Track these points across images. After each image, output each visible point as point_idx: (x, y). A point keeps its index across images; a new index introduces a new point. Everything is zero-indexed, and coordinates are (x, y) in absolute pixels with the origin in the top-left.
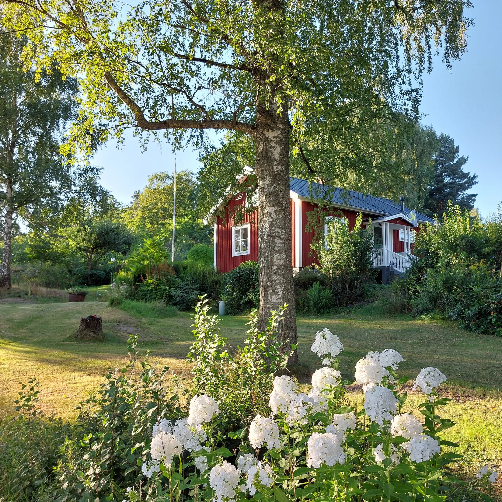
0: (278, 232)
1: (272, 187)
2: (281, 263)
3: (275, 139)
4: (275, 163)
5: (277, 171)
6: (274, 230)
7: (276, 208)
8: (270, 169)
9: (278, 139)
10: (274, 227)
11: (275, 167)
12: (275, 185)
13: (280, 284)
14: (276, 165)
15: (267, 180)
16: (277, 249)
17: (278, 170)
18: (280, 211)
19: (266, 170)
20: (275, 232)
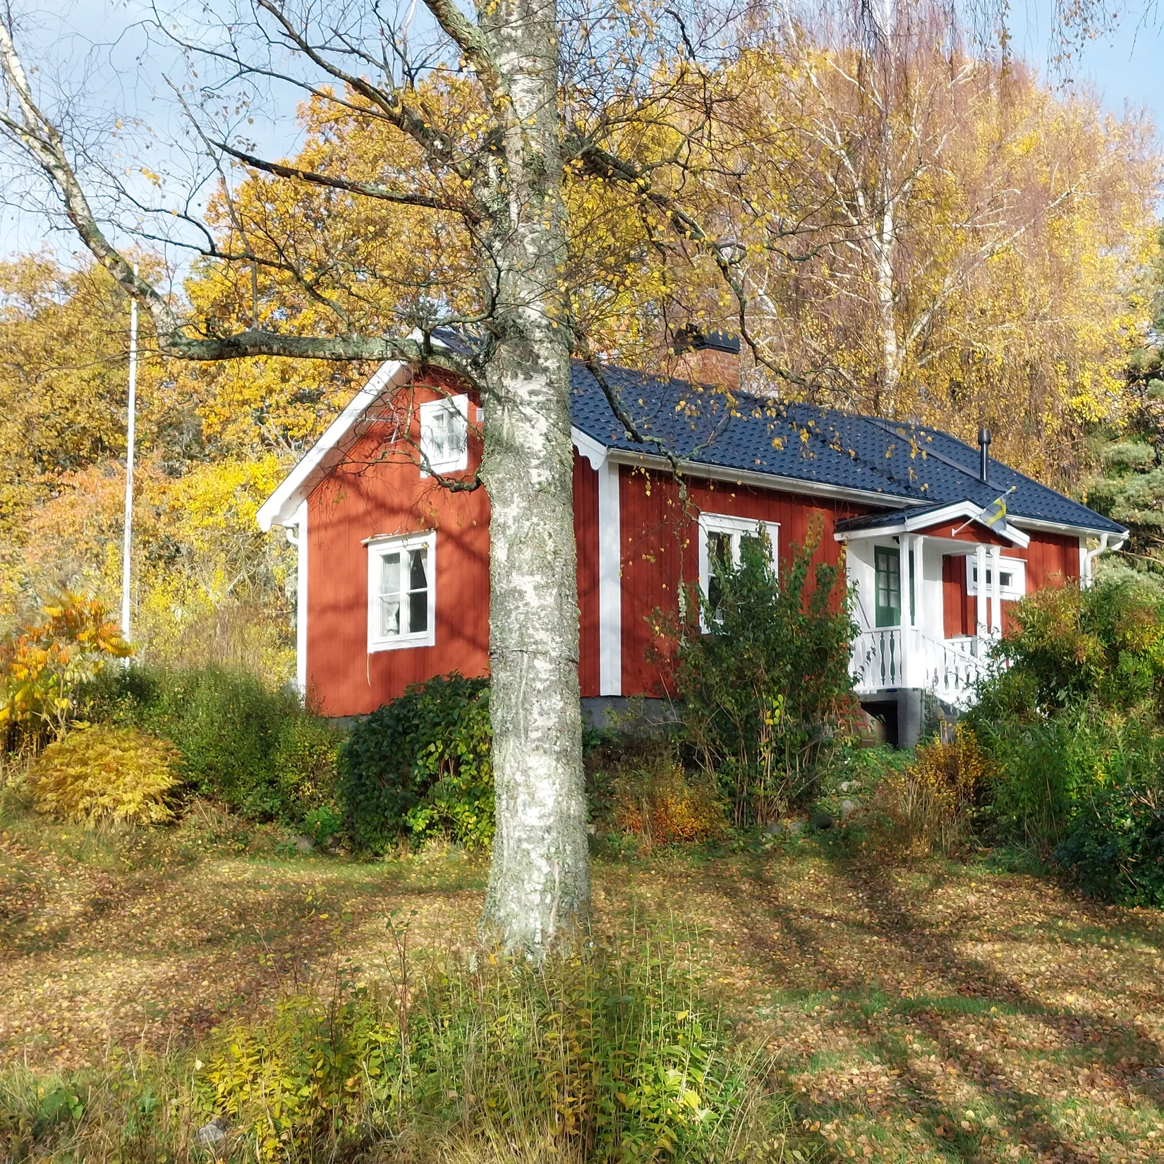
0: (542, 642)
1: (528, 524)
2: (550, 724)
3: (534, 398)
4: (535, 462)
5: (540, 483)
6: (530, 636)
7: (538, 578)
8: (520, 478)
9: (541, 398)
10: (534, 628)
11: (534, 472)
12: (535, 520)
13: (550, 776)
14: (537, 467)
15: (514, 506)
16: (539, 686)
17: (543, 479)
18: (547, 586)
19: (510, 480)
20: (536, 643)
